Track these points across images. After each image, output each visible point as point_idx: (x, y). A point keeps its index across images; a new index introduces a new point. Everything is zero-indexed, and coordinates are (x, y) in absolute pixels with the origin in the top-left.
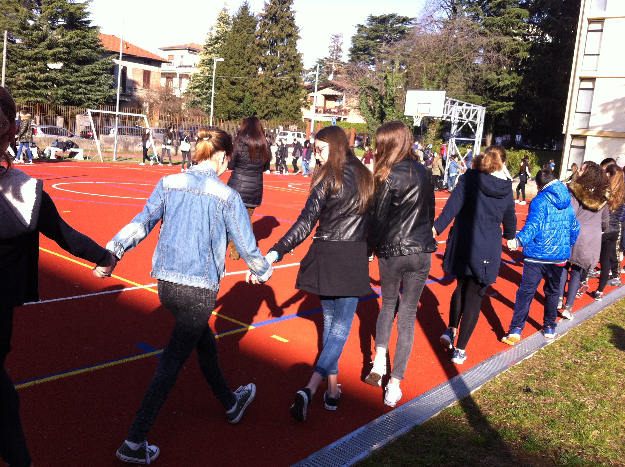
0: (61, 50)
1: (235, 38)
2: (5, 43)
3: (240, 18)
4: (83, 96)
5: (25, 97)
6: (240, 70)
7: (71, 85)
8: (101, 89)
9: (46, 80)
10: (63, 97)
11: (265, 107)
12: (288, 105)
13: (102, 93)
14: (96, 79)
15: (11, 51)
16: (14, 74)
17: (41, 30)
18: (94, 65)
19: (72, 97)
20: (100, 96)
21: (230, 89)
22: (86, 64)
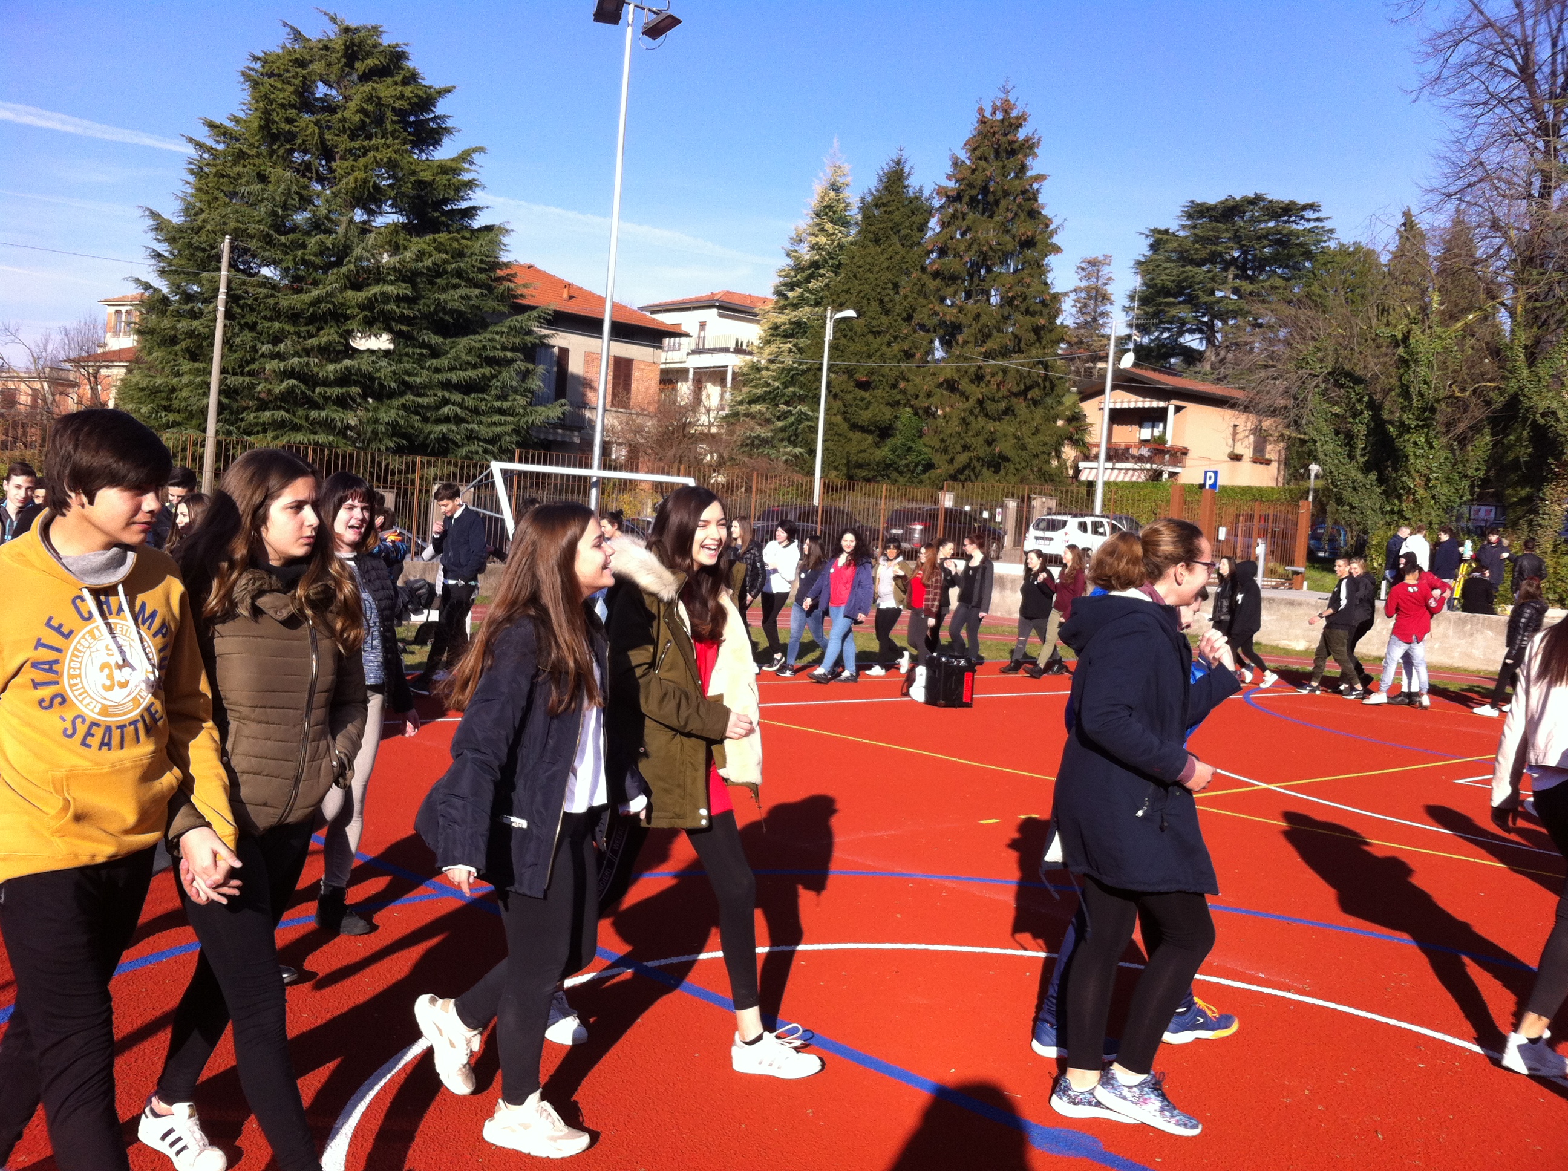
0: (390, 289)
1: (869, 260)
2: (224, 273)
3: (884, 205)
4: (454, 428)
5: (278, 432)
6: (884, 348)
7: (419, 395)
8: (506, 405)
9: (344, 379)
10: (395, 430)
11: (959, 448)
12: (1027, 440)
13: (509, 419)
14: (493, 376)
15: (240, 297)
16: (248, 363)
17: (329, 232)
18: (488, 336)
19: (421, 431)
20: (504, 426)
21: (855, 399)
22: (466, 334)
